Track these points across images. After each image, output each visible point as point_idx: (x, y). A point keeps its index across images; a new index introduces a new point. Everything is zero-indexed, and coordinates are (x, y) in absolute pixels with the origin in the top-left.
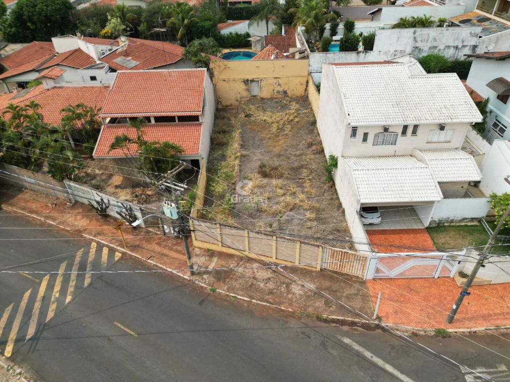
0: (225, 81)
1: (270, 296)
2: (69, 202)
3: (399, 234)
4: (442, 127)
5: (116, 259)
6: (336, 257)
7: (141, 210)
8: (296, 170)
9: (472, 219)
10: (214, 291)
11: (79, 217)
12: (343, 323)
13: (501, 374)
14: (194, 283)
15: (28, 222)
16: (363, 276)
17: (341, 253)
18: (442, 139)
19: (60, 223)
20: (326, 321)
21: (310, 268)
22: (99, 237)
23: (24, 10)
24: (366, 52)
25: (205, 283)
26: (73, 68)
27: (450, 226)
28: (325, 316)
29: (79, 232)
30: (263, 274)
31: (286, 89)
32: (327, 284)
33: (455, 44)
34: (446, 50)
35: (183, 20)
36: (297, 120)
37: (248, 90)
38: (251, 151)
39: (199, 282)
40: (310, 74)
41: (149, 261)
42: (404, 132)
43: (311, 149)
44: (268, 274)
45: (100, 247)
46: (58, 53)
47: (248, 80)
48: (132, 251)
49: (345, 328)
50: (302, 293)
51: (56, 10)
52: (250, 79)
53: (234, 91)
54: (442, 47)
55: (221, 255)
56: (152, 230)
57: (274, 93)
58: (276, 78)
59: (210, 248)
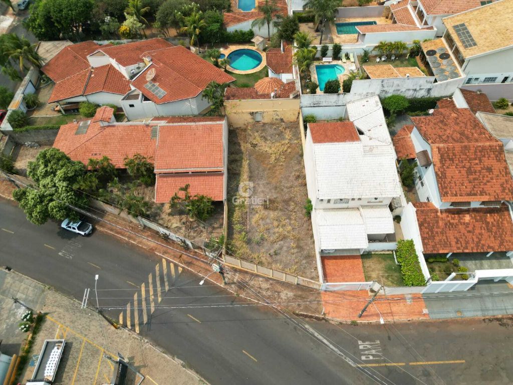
0: (235, 113)
1: (269, 300)
3: (344, 259)
5: (180, 272)
8: (287, 202)
9: (388, 250)
10: (238, 295)
11: (149, 239)
13: (376, 345)
14: (227, 290)
16: (320, 289)
19: (138, 243)
21: (291, 283)
22: (166, 255)
24: (345, 94)
25: (233, 290)
27: (375, 254)
28: (297, 312)
29: (152, 250)
30: (265, 285)
31: (282, 117)
32: (300, 292)
33: (414, 88)
35: (195, 28)
36: (289, 150)
38: (256, 183)
39: (230, 289)
40: (301, 108)
41: (199, 274)
42: (353, 200)
44: (268, 285)
45: (168, 262)
46: (93, 68)
48: (188, 266)
49: (307, 319)
50: (286, 298)
52: (254, 112)
53: (242, 119)
54: (404, 90)
55: (240, 271)
56: (197, 251)
57: (273, 120)
58: (275, 111)
59: (234, 267)
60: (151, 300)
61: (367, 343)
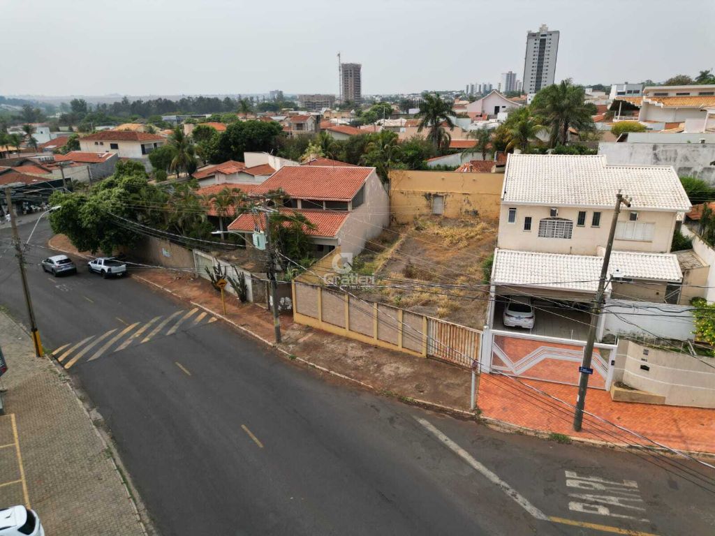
0: (403, 193)
1: (353, 372)
2: (192, 278)
4: (632, 216)
5: (210, 321)
6: (444, 336)
7: (252, 277)
9: (674, 342)
10: (293, 358)
11: (195, 289)
12: (429, 408)
13: (626, 489)
14: (277, 349)
15: (147, 287)
17: (449, 327)
18: (639, 237)
19: (175, 292)
20: (407, 402)
21: (414, 354)
22: (204, 305)
25: (287, 351)
28: (410, 398)
29: (189, 299)
30: (357, 353)
34: (706, 173)
36: (478, 237)
37: (430, 207)
39: (283, 349)
42: (581, 221)
43: (481, 263)
45: (200, 312)
46: (246, 168)
47: (430, 194)
48: (229, 318)
51: (260, 134)
52: (432, 194)
54: (699, 169)
55: (319, 332)
56: (259, 305)
57: (461, 213)
58: (466, 194)
59: (310, 325)
60: (131, 338)
61: (592, 479)
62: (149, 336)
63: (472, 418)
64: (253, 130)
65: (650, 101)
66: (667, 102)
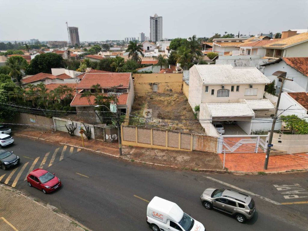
0: (140, 84)
1: (165, 162)
2: (53, 131)
4: (251, 86)
5: (78, 151)
6: (201, 141)
7: (94, 127)
8: (178, 117)
10: (133, 161)
11: (58, 137)
12: (206, 171)
13: (297, 187)
14: (122, 158)
16: (216, 152)
17: (203, 137)
18: (252, 94)
20: (196, 171)
21: (187, 150)
22: (69, 144)
23: (39, 59)
25: (128, 158)
26: (61, 79)
28: (196, 169)
29: (58, 142)
30: (161, 154)
31: (171, 88)
32: (197, 156)
35: (119, 63)
36: (177, 100)
37: (152, 89)
39: (125, 158)
40: (184, 81)
41: (97, 151)
42: (232, 90)
43: (185, 110)
44: (163, 154)
45: (69, 147)
47: (152, 84)
48: (87, 148)
49: (208, 173)
50: (183, 160)
53: (144, 90)
55: (137, 148)
56: (98, 140)
57: (165, 91)
58: (166, 82)
59: (131, 145)
60: (41, 165)
61: (284, 186)
62: (50, 163)
63: (225, 172)
64: (50, 57)
65: (216, 44)
66: (222, 44)
